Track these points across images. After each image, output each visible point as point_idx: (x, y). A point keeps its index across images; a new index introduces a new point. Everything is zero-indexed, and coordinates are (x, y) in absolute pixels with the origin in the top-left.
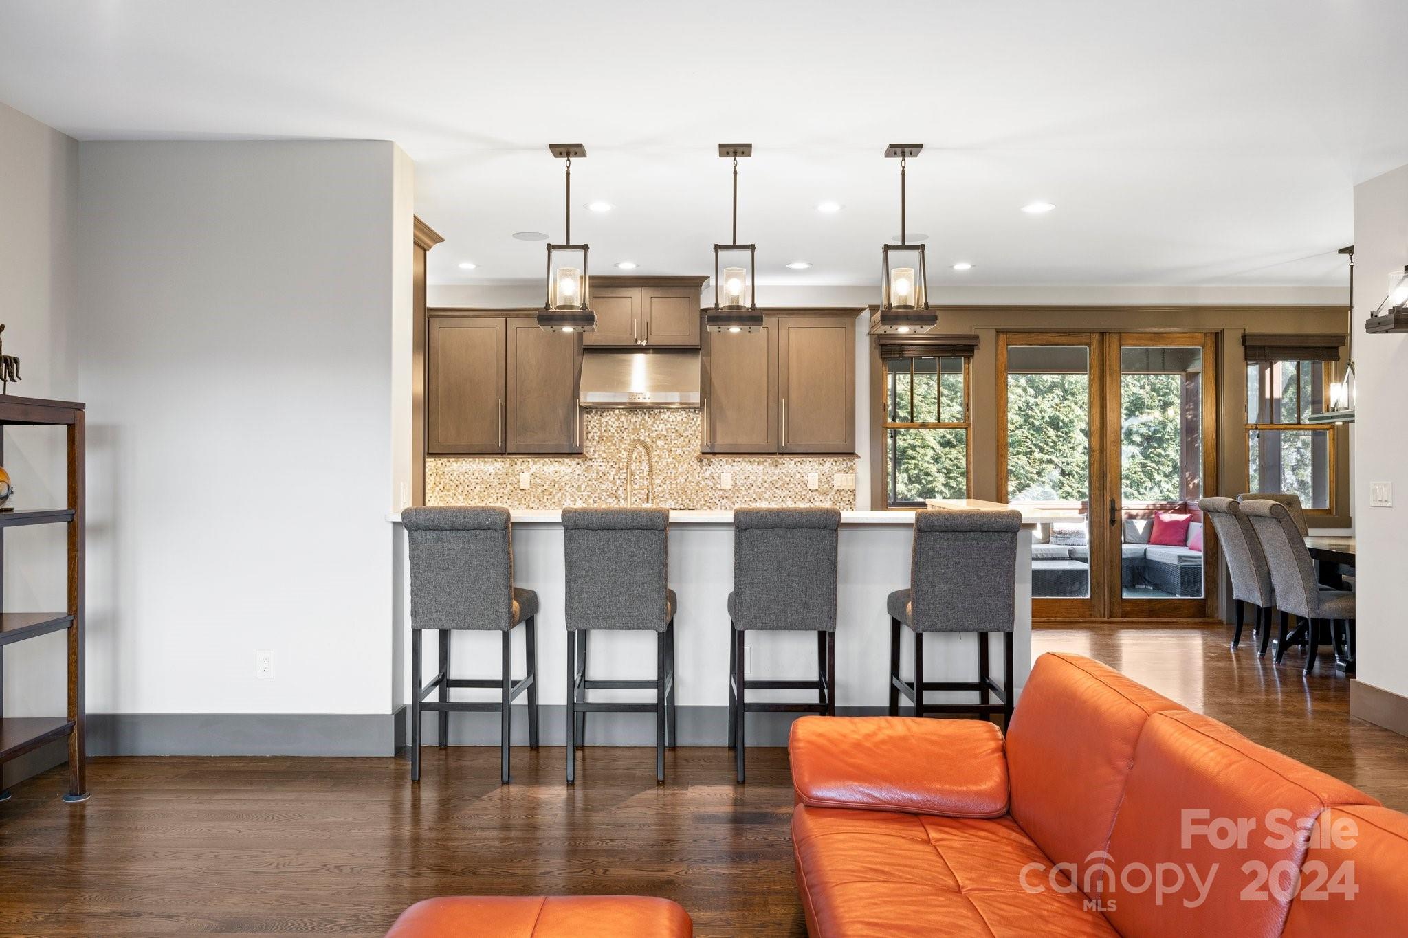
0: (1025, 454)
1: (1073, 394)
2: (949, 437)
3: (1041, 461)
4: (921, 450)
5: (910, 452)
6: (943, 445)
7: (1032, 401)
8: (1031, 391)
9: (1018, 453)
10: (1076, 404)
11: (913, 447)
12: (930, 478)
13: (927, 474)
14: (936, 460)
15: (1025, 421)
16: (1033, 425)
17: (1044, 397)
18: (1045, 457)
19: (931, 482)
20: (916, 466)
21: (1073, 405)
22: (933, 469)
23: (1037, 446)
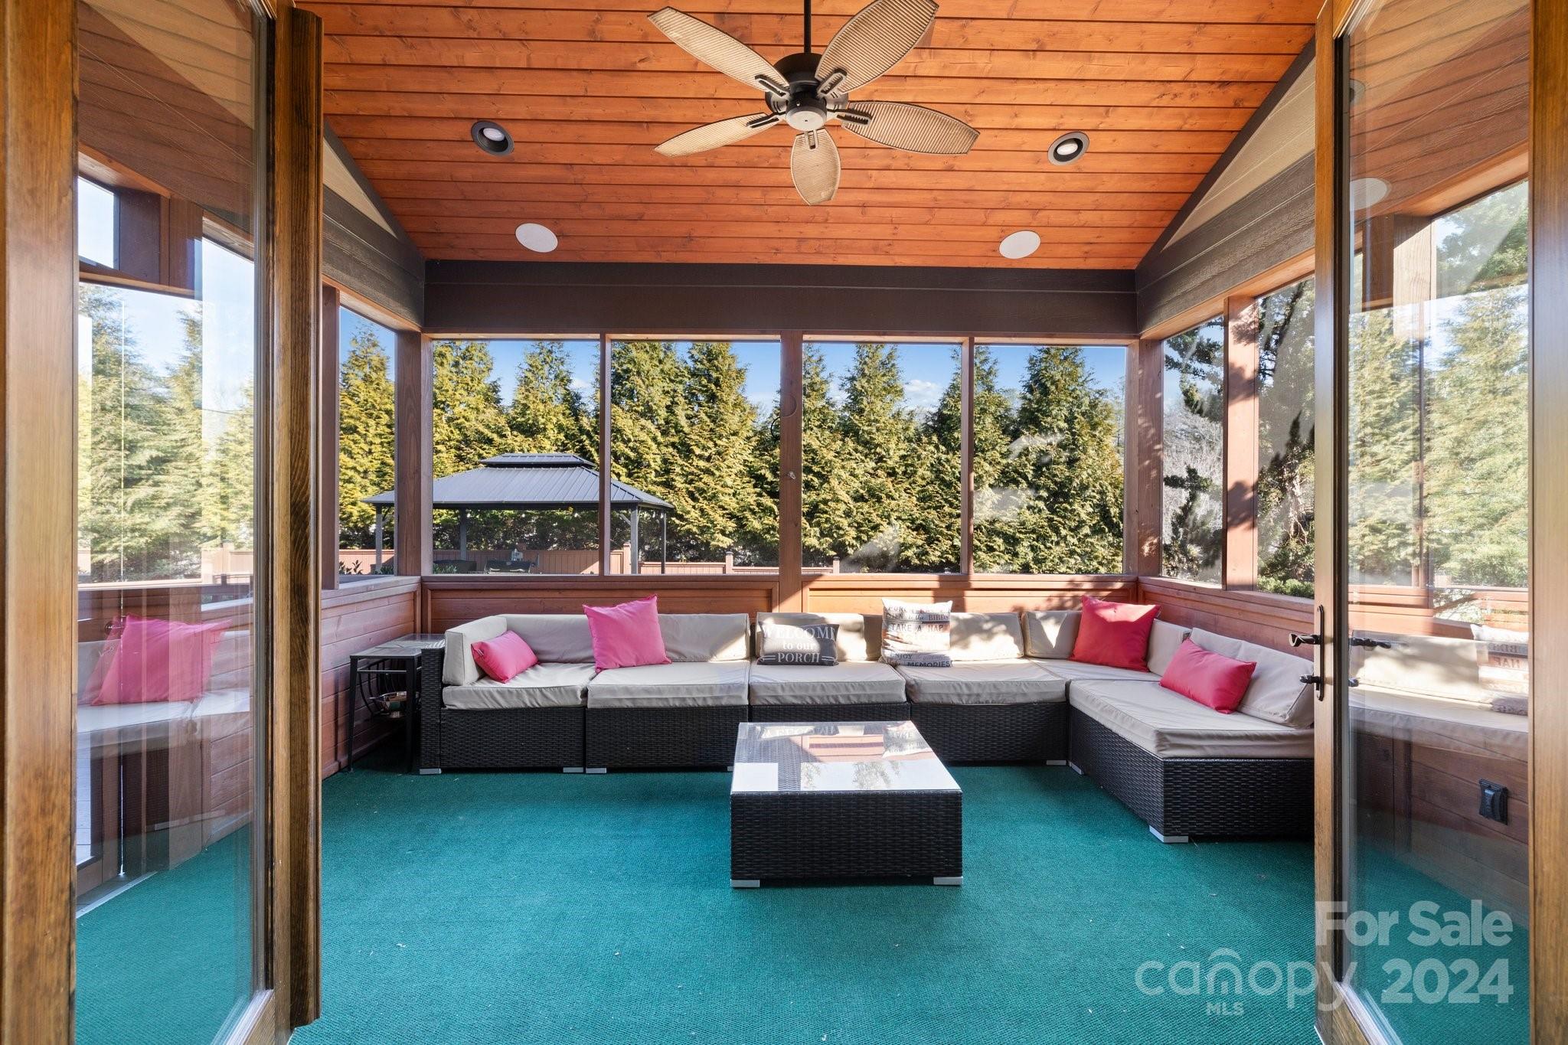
0: (935, 508)
1: (983, 451)
2: (862, 491)
3: (951, 515)
4: (832, 504)
5: (822, 506)
6: (856, 500)
7: (944, 457)
8: (943, 448)
9: (929, 507)
10: (985, 460)
11: (825, 502)
12: (841, 532)
13: (839, 528)
14: (848, 514)
15: (937, 477)
16: (943, 481)
17: (954, 454)
18: (955, 512)
19: (842, 536)
20: (827, 520)
21: (982, 462)
22: (845, 523)
23: (946, 500)
